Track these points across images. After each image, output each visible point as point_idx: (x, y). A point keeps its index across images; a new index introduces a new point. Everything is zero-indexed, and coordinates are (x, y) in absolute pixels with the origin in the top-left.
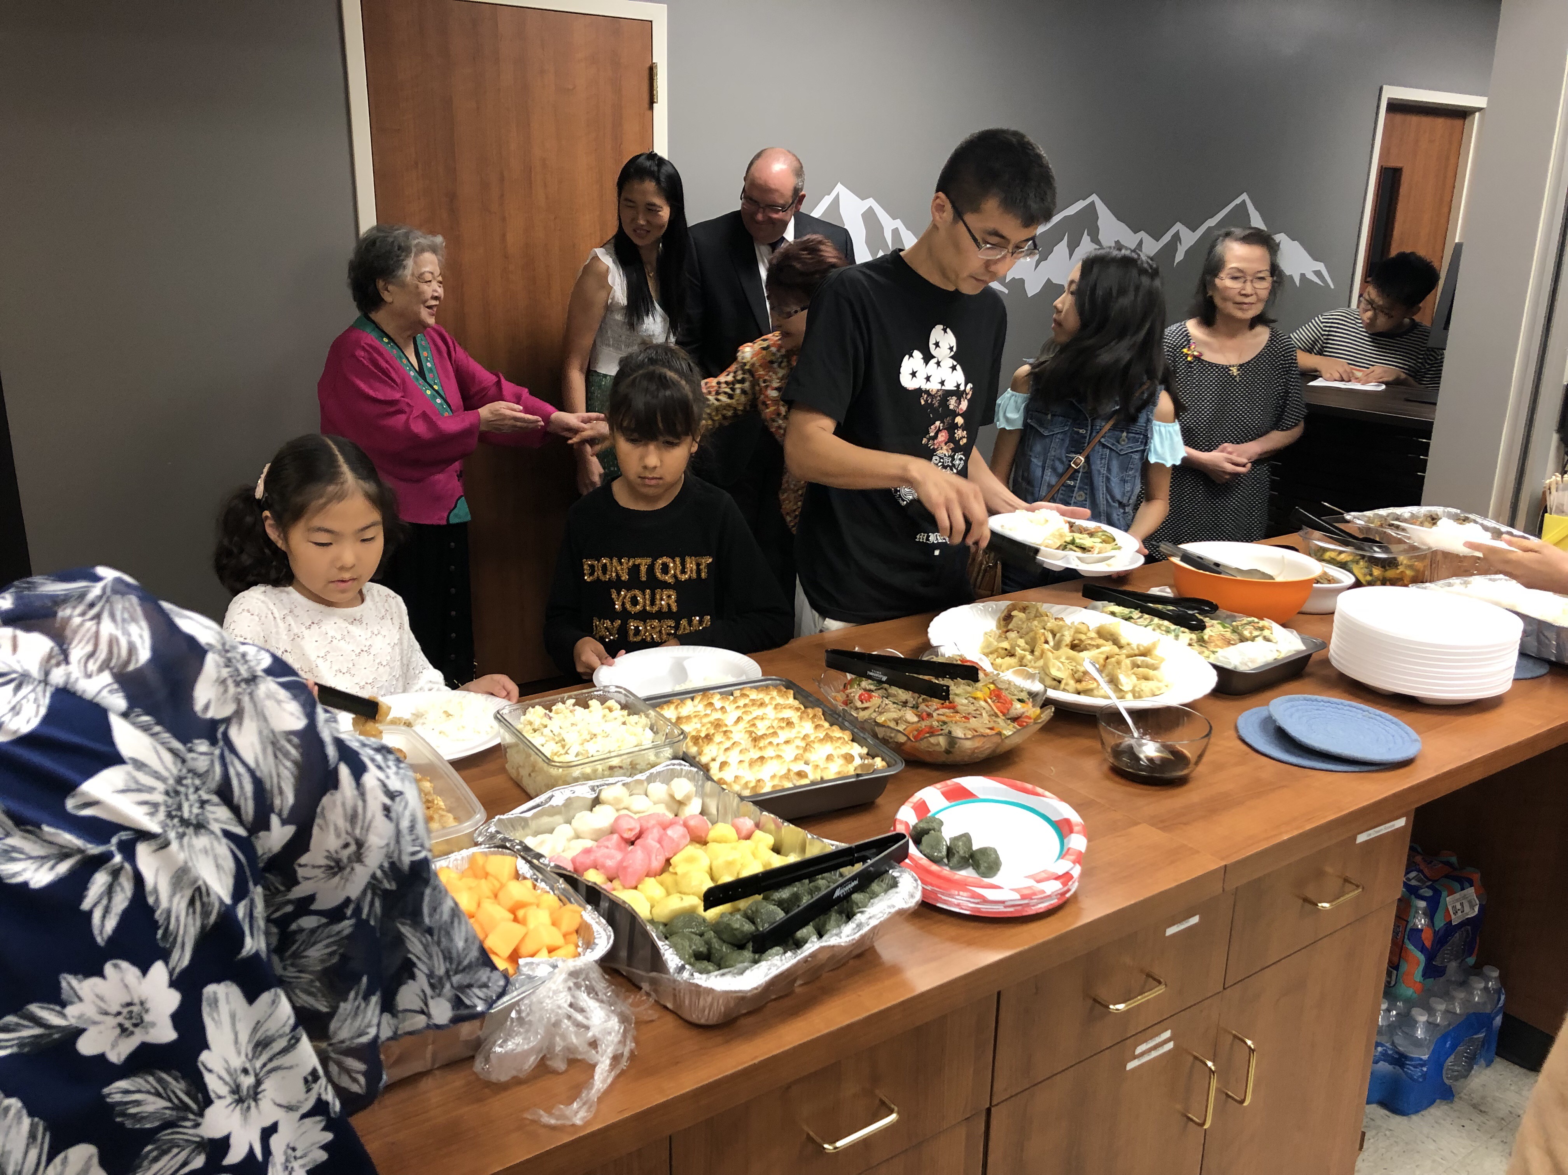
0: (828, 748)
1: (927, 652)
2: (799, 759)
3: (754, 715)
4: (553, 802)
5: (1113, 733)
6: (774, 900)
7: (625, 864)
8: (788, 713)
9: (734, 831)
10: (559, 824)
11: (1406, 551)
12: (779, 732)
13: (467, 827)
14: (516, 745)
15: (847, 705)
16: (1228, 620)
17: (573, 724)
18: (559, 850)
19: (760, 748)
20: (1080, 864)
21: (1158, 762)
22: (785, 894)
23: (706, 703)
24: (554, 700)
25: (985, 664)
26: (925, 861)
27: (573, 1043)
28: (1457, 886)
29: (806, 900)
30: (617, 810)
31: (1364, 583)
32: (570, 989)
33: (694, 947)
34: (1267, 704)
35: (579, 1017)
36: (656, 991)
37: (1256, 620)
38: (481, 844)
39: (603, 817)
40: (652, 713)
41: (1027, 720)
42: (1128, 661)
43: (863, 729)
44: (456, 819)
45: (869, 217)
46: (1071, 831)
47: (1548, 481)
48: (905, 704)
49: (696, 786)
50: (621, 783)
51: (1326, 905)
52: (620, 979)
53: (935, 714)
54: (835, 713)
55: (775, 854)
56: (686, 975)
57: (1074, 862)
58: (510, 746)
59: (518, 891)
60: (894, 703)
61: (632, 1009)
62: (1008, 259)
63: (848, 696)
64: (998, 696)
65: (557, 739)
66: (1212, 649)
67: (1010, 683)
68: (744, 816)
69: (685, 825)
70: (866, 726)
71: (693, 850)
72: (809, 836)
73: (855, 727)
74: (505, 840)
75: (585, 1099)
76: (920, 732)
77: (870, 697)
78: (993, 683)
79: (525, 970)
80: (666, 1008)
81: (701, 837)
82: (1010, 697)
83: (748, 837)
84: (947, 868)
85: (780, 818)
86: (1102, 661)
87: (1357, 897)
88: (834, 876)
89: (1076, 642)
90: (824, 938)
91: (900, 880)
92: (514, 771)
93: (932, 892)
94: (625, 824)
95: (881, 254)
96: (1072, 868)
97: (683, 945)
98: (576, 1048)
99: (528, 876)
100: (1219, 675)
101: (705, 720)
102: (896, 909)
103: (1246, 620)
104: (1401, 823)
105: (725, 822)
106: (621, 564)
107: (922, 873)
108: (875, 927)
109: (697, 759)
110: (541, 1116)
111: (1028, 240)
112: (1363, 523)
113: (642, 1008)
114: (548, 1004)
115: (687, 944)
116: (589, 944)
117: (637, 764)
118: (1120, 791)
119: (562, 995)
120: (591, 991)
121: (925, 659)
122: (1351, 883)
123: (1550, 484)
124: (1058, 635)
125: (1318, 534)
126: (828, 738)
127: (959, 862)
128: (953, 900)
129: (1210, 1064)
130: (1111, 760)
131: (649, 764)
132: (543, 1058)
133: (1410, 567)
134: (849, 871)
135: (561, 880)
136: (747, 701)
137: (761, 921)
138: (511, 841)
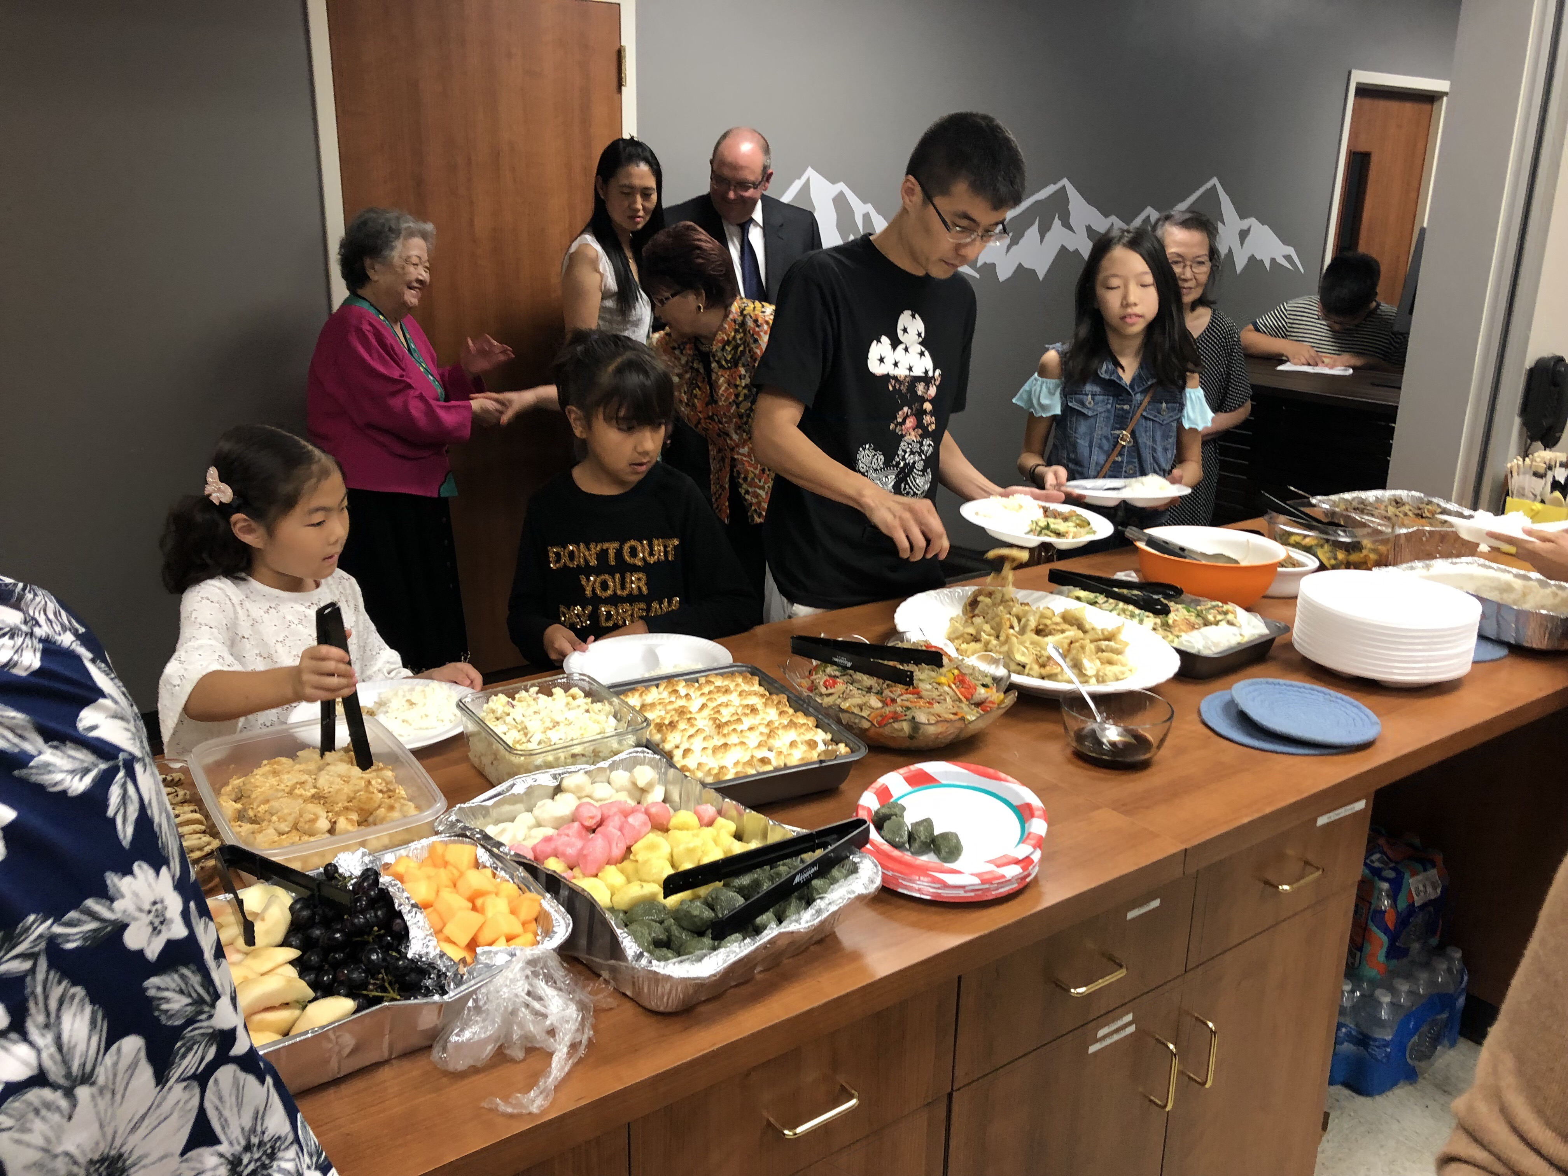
0: (792, 735)
1: (894, 638)
2: (763, 746)
3: (719, 702)
4: (517, 790)
5: (1075, 718)
6: (734, 887)
7: (585, 852)
8: (754, 700)
9: (696, 819)
10: (520, 813)
11: (1369, 534)
12: (744, 719)
13: (428, 816)
14: (479, 733)
15: (811, 691)
16: (1192, 605)
17: (535, 712)
18: (520, 838)
19: (724, 735)
20: (1040, 849)
21: (1120, 746)
22: (745, 880)
23: (670, 690)
24: (517, 688)
25: (950, 649)
26: (886, 847)
27: (530, 1031)
28: (1420, 867)
29: (766, 886)
30: (579, 798)
31: (1328, 566)
32: (527, 977)
33: (653, 935)
34: (1230, 688)
35: (537, 1005)
36: (614, 979)
37: (1220, 604)
38: (441, 833)
39: (565, 805)
40: (615, 700)
41: (991, 705)
42: (1092, 646)
43: (827, 715)
44: (418, 808)
45: (840, 201)
46: (1032, 816)
47: (1509, 465)
48: (869, 689)
49: (659, 773)
50: (583, 771)
51: (1286, 887)
52: (580, 967)
53: (899, 700)
54: (800, 699)
55: (736, 841)
56: (644, 962)
57: (1035, 847)
58: (473, 734)
59: (477, 879)
60: (858, 689)
61: (592, 997)
62: (978, 243)
63: (813, 682)
64: (962, 682)
65: (520, 727)
66: (1176, 633)
67: (974, 668)
68: (706, 803)
69: (647, 813)
70: (831, 711)
71: (654, 837)
72: (771, 823)
73: (820, 713)
74: (465, 828)
75: (542, 1088)
76: (883, 717)
77: (835, 683)
78: (957, 668)
79: (482, 958)
80: (625, 995)
81: (662, 824)
82: (974, 682)
83: (710, 824)
84: (909, 853)
85: (742, 804)
86: (1066, 646)
87: (1317, 881)
88: (796, 862)
89: (1041, 627)
90: (783, 924)
91: (861, 866)
92: (476, 759)
93: (893, 877)
94: (585, 812)
95: (852, 238)
96: (1032, 853)
97: (642, 933)
98: (534, 1037)
99: (488, 864)
100: (1182, 660)
101: (670, 707)
102: (856, 894)
103: (1210, 604)
104: (1360, 805)
105: (687, 809)
106: (589, 550)
107: (881, 857)
108: (834, 914)
109: (661, 747)
110: (498, 1105)
111: (997, 224)
112: (1327, 507)
113: (601, 996)
114: (505, 993)
115: (646, 931)
116: (548, 932)
117: (600, 752)
118: (1082, 775)
119: (520, 983)
120: (549, 979)
121: (890, 644)
122: (1312, 865)
123: (1511, 468)
124: (1023, 621)
125: (1282, 518)
126: (792, 724)
127: (920, 847)
128: (914, 885)
129: (1171, 1046)
130: (1074, 744)
131: (612, 751)
132: (501, 1047)
133: (1374, 551)
134: (809, 857)
135: (521, 869)
136: (712, 688)
137: (721, 907)
138: (471, 829)
